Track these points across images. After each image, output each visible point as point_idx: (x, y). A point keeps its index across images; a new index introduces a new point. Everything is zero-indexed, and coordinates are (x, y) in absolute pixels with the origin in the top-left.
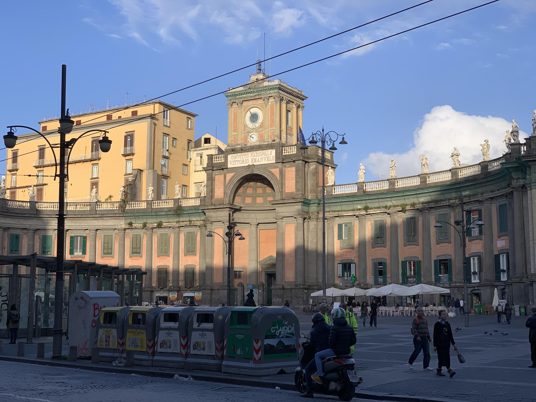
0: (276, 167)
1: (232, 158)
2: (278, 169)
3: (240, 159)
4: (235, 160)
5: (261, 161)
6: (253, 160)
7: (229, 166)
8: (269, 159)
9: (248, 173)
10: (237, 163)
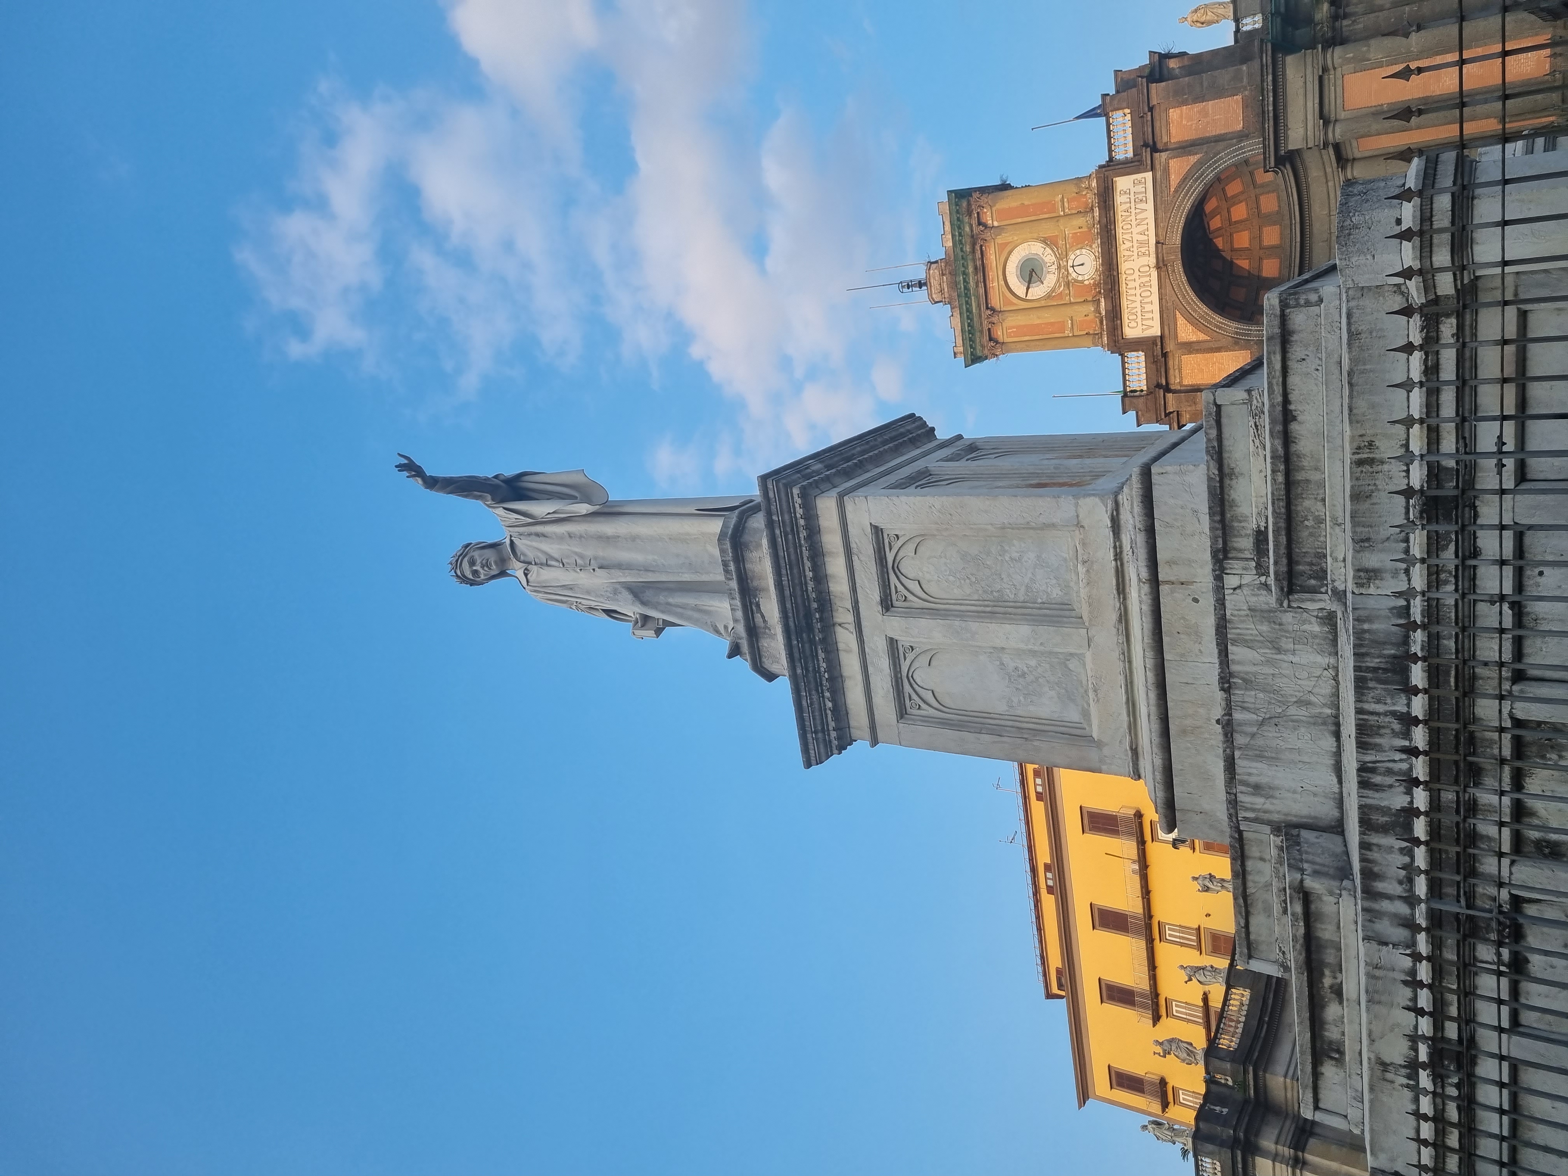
0: (1166, 171)
1: (1133, 324)
2: (1172, 163)
3: (1138, 298)
4: (1139, 314)
5: (1145, 222)
6: (1143, 250)
7: (1156, 331)
8: (1140, 196)
9: (1179, 266)
10: (1148, 307)
